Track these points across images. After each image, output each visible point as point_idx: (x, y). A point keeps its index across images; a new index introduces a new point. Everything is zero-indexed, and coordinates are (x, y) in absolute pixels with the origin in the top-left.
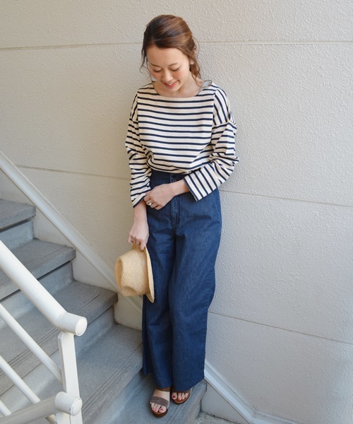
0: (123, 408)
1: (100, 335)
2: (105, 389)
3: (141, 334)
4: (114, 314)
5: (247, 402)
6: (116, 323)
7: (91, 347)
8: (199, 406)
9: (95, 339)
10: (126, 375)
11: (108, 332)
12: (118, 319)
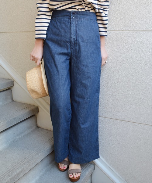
0: (37, 178)
1: (27, 132)
2: (24, 162)
3: (53, 133)
4: (36, 121)
5: (121, 177)
6: (38, 127)
7: (20, 139)
8: (90, 180)
9: (23, 135)
10: (39, 154)
11: (32, 131)
12: (39, 125)
